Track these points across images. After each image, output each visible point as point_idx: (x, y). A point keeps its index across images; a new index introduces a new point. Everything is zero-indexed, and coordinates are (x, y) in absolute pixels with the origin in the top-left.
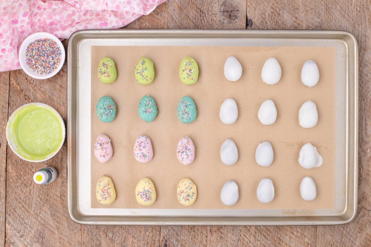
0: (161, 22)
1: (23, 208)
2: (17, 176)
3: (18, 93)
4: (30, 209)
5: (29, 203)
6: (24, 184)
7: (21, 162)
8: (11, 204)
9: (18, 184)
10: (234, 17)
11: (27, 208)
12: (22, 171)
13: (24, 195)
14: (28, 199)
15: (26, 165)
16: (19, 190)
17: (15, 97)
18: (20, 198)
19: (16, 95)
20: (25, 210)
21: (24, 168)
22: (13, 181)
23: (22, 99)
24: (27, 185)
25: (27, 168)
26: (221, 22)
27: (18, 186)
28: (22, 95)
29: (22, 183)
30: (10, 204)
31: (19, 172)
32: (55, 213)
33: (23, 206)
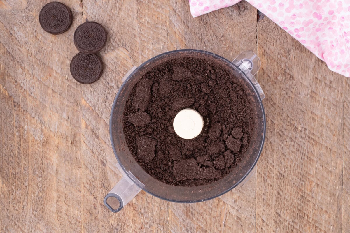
0: (162, 16)
1: (16, 227)
2: (9, 191)
3: (7, 99)
4: (24, 227)
5: (23, 221)
6: (16, 200)
7: (12, 176)
8: (3, 222)
9: (10, 200)
10: (244, 9)
11: (20, 226)
12: (14, 185)
13: (17, 212)
14: (21, 216)
15: (18, 179)
16: (11, 207)
17: (3, 104)
18: (12, 216)
19: (3, 102)
20: (18, 229)
21: (15, 182)
22: (4, 197)
23: (11, 106)
24: (20, 200)
25: (19, 182)
26: (229, 14)
27: (10, 202)
28: (10, 102)
29: (15, 199)
30: (1, 222)
31: (10, 186)
32: (52, 231)
33: (16, 224)
